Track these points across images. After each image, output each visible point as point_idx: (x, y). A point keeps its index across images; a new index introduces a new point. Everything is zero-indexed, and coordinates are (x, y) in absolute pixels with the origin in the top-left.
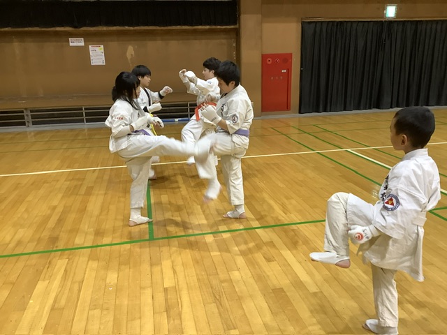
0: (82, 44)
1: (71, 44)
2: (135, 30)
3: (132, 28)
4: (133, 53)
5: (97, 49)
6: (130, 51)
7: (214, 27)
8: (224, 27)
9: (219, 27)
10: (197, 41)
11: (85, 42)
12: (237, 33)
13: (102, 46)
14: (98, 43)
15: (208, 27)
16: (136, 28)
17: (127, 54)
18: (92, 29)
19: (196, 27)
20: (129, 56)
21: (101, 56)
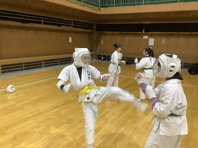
0: (147, 38)
1: (144, 38)
3: (165, 33)
4: (165, 42)
5: (152, 40)
6: (164, 41)
13: (154, 39)
14: (153, 37)
16: (167, 33)
18: (151, 33)
19: (192, 33)
20: (163, 43)
21: (153, 42)
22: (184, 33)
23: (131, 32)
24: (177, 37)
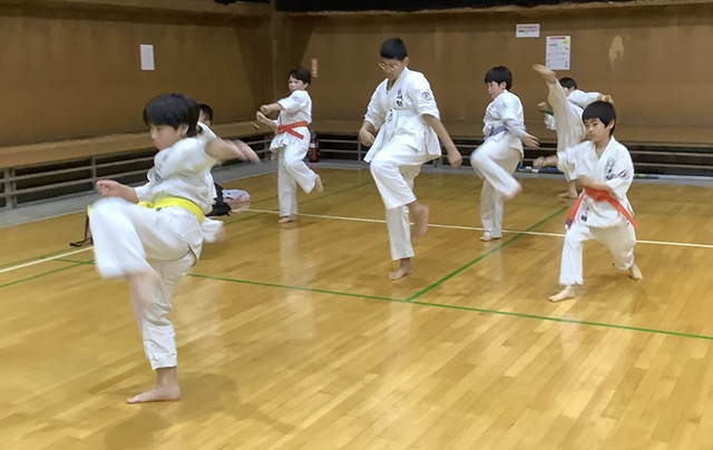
0: (536, 34)
1: (519, 35)
2: (627, 7)
3: (619, 4)
4: (621, 49)
5: (556, 41)
6: (617, 45)
11: (541, 30)
13: (568, 38)
14: (562, 32)
16: (627, 4)
17: (611, 51)
18: (551, 8)
20: (612, 55)
21: (565, 53)
23: (459, 10)
24: (680, 24)
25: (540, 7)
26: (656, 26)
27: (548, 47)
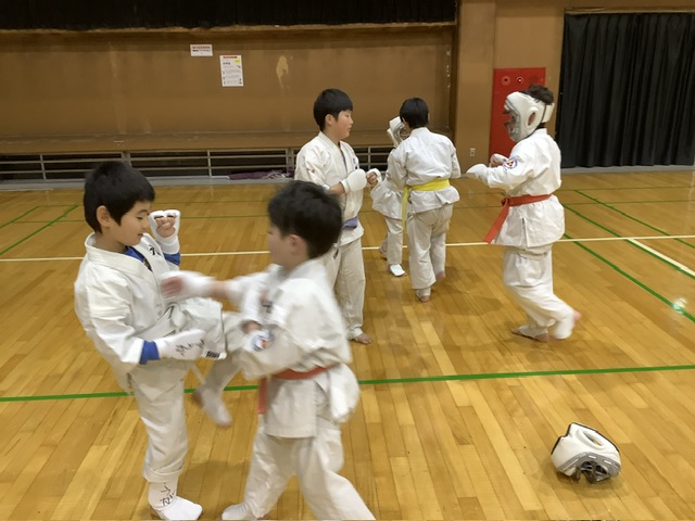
0: (210, 54)
1: (193, 54)
2: (291, 31)
3: (285, 28)
4: (287, 68)
5: (232, 61)
6: (283, 64)
7: (415, 24)
8: (433, 24)
9: (424, 24)
10: (388, 48)
11: (213, 49)
12: (454, 34)
13: (239, 57)
14: (233, 51)
15: (406, 25)
16: (292, 27)
17: (278, 69)
18: (225, 29)
19: (387, 25)
20: (279, 73)
21: (238, 71)
22: (359, 25)
23: (133, 30)
24: (333, 47)
25: (214, 29)
26: (313, 48)
27: (222, 66)
